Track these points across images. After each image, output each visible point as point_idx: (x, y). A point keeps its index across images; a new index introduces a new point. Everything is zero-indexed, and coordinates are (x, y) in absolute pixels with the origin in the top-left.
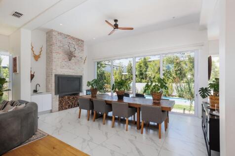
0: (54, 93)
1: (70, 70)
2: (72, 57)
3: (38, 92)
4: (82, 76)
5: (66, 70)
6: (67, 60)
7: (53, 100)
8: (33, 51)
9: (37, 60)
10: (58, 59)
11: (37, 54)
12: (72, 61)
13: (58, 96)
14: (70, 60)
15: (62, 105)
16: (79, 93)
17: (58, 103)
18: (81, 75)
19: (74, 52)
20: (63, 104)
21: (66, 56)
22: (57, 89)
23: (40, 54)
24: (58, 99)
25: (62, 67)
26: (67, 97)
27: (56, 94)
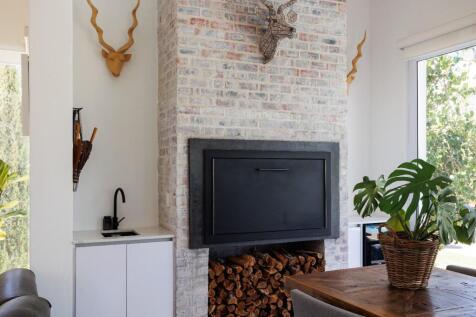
0: (182, 238)
1: (268, 114)
2: (274, 39)
3: (122, 227)
4: (335, 146)
5: (249, 114)
6: (250, 57)
7: (181, 273)
8: (100, 31)
9: (116, 74)
10: (204, 53)
11: (116, 42)
12: (279, 61)
13: (204, 256)
14: (266, 58)
15: (225, 302)
16: (321, 243)
17: (203, 291)
18: (331, 138)
19: (286, 11)
20: (233, 300)
21: (245, 39)
22: (199, 218)
23: (131, 42)
24: (205, 270)
25: (227, 98)
26: (252, 261)
27: (192, 245)
